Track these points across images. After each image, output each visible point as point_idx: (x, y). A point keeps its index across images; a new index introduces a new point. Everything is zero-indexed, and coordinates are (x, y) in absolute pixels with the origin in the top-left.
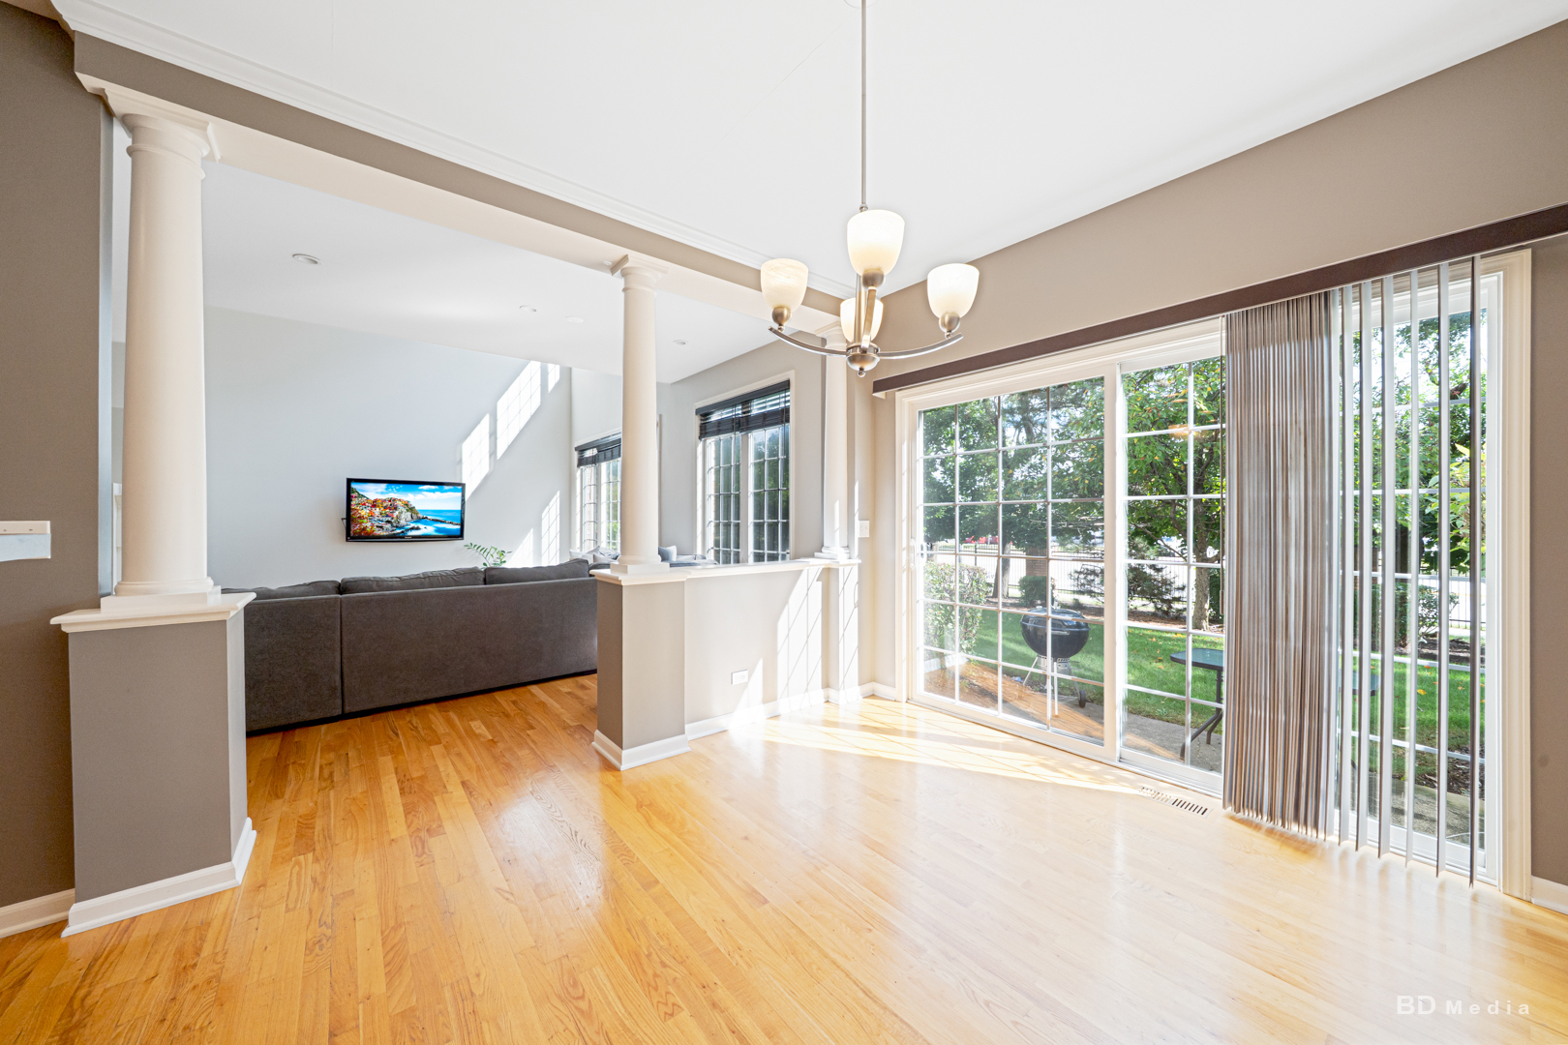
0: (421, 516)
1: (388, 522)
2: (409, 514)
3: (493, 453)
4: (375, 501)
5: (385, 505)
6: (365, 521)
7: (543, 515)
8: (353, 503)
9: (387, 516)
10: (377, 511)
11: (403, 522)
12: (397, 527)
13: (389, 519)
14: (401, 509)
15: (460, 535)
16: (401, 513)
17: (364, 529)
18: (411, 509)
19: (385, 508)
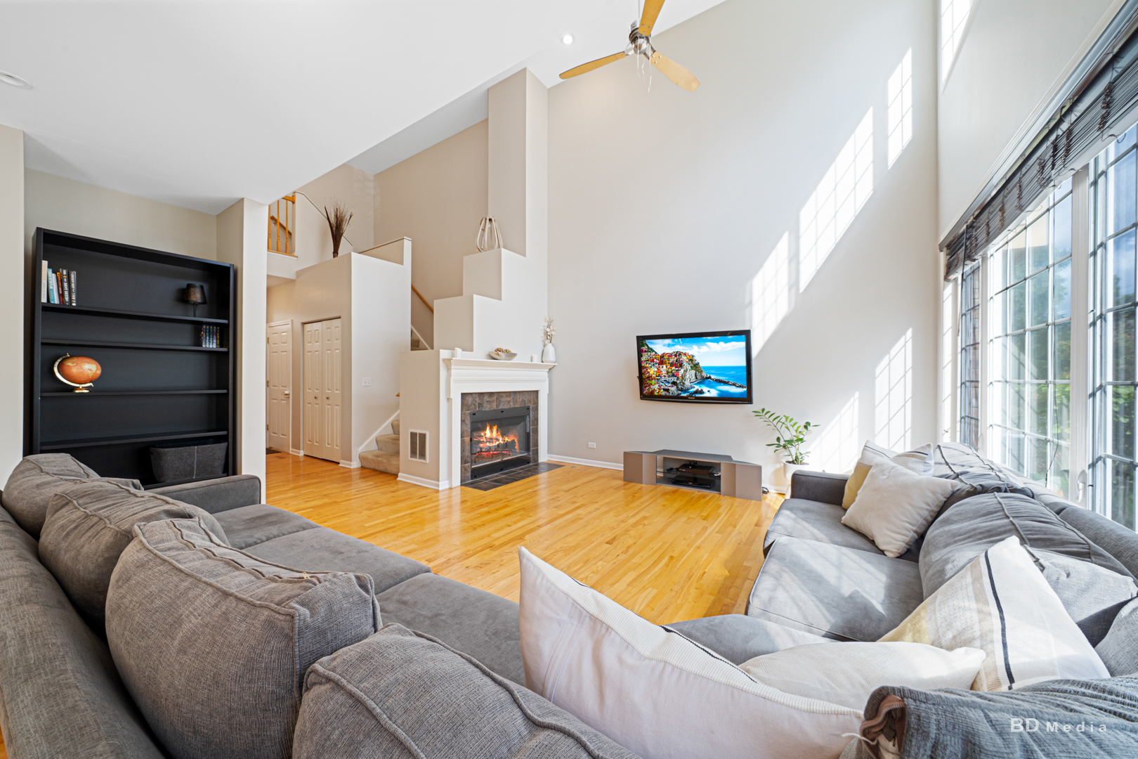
0: (704, 374)
1: (674, 383)
2: (694, 372)
3: (794, 284)
4: (662, 356)
5: (671, 360)
6: (653, 382)
7: (878, 370)
8: (643, 359)
9: (673, 375)
10: (664, 369)
11: (687, 383)
12: (682, 390)
13: (674, 379)
14: (687, 366)
15: (747, 399)
16: (686, 371)
17: (653, 391)
18: (696, 366)
19: (672, 365)
